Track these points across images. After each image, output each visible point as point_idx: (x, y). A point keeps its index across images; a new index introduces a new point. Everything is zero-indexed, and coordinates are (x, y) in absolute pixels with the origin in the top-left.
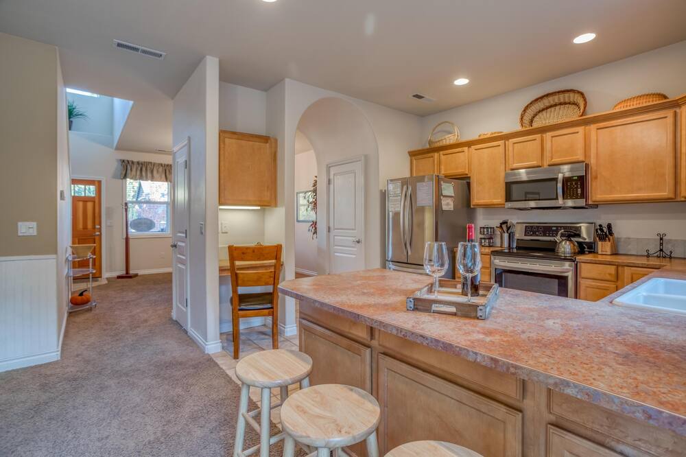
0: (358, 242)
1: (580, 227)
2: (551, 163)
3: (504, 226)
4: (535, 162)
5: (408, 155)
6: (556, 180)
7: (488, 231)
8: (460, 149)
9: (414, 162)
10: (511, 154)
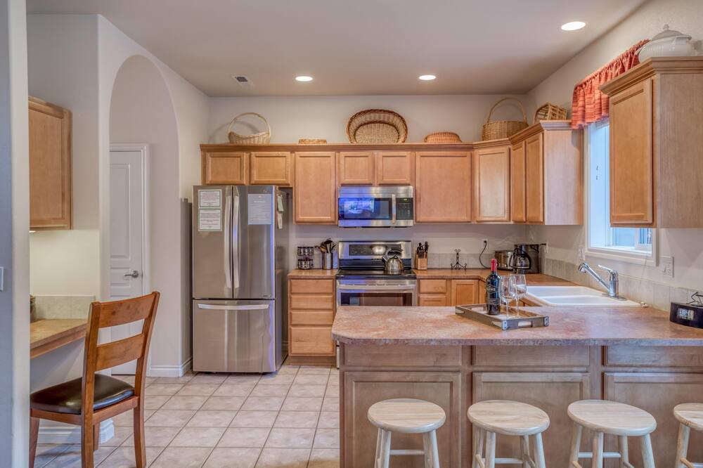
0: (135, 275)
1: (400, 245)
2: (382, 182)
3: (328, 246)
4: (366, 180)
5: (199, 149)
6: (390, 200)
7: (304, 252)
8: (280, 153)
9: (210, 160)
10: (342, 168)
